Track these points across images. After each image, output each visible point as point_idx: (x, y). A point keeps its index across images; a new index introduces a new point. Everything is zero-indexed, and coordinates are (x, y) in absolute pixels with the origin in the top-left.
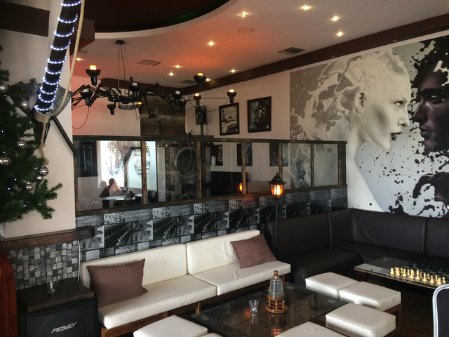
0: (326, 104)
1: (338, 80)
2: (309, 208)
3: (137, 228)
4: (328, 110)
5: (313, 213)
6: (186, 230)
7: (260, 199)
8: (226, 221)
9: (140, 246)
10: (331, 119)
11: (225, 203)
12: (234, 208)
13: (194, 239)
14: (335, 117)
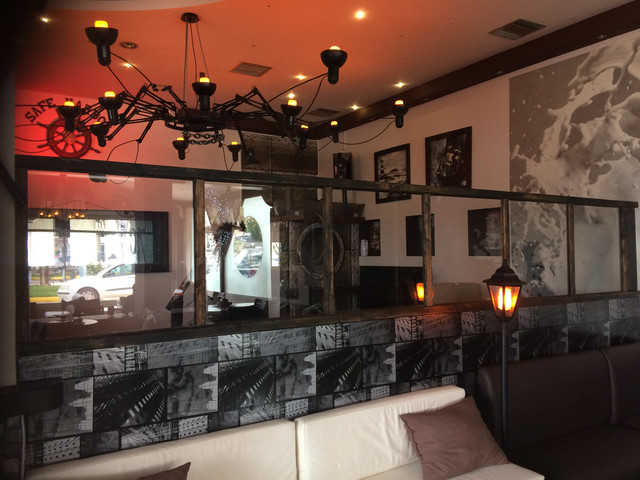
0: (589, 131)
1: (614, 83)
2: (565, 340)
3: (180, 384)
4: (592, 143)
5: (573, 350)
6: (298, 388)
7: (463, 318)
8: (389, 366)
9: (184, 426)
10: (599, 159)
11: (386, 326)
12: (406, 336)
13: (316, 407)
14: (609, 154)
